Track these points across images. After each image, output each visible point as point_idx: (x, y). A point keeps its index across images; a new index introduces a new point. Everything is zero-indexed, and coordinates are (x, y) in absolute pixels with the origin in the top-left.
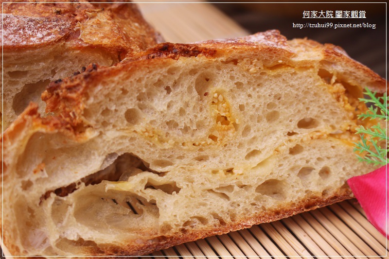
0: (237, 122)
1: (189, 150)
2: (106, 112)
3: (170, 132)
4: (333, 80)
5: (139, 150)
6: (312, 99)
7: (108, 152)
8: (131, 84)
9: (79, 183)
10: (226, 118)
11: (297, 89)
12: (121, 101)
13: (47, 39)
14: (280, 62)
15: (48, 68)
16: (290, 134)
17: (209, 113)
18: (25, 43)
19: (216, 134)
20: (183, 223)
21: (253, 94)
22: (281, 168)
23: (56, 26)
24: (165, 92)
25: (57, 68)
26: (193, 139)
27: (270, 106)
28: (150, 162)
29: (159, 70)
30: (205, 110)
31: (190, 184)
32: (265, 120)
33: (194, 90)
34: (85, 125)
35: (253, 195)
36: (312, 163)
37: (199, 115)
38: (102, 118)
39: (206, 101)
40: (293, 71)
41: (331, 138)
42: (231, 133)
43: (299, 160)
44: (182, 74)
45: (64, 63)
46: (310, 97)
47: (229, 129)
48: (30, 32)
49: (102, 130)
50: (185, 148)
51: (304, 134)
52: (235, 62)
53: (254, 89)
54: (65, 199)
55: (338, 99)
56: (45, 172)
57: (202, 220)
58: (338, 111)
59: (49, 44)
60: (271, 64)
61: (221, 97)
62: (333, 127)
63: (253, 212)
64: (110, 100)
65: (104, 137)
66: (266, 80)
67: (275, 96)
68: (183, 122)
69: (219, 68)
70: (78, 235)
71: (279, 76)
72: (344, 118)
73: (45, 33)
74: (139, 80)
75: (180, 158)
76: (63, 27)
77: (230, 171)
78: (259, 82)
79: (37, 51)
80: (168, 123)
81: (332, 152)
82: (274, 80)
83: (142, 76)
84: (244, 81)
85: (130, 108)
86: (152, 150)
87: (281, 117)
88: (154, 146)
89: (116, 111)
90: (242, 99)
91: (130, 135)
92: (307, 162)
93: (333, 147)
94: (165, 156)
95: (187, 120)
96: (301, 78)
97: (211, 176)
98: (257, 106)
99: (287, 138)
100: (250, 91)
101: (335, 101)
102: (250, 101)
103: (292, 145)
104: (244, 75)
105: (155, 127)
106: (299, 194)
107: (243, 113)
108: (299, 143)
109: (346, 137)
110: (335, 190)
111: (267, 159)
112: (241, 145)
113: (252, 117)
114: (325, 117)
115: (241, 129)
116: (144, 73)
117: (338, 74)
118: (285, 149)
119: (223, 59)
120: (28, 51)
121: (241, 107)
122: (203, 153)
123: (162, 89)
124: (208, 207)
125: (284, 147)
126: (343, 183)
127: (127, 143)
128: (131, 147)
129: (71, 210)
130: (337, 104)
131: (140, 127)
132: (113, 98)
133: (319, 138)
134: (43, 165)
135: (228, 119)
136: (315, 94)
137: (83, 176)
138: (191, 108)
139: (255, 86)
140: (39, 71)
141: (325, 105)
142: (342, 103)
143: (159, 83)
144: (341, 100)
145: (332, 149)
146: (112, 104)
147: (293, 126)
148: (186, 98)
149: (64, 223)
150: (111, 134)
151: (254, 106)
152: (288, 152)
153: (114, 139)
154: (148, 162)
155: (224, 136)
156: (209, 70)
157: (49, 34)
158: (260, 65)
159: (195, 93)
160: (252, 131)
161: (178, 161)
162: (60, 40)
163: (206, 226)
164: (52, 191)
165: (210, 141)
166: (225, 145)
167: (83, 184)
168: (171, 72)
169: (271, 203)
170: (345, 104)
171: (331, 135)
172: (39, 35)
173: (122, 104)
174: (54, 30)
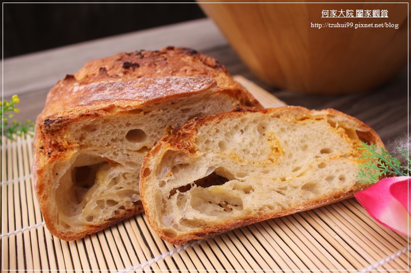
0: (284, 150)
1: (257, 167)
2: (207, 142)
3: (245, 156)
4: (337, 125)
5: (228, 165)
6: (326, 137)
7: (209, 166)
8: (221, 127)
9: (193, 185)
10: (277, 149)
11: (317, 131)
12: (216, 136)
13: (203, 87)
14: (304, 115)
15: (202, 105)
16: (316, 157)
17: (267, 146)
18: (192, 91)
19: (272, 157)
20: (258, 209)
21: (291, 135)
22: (314, 176)
23: (205, 80)
24: (241, 133)
25: (206, 105)
26: (259, 160)
27: (302, 141)
28: (235, 174)
29: (236, 119)
30: (264, 144)
31: (260, 187)
32: (301, 150)
33: (257, 131)
34: (196, 150)
35: (300, 192)
36: (333, 173)
37: (261, 147)
38: (205, 145)
39: (264, 139)
40: (313, 121)
41: (342, 158)
42: (281, 157)
43: (325, 172)
44: (249, 122)
45: (209, 101)
46: (325, 136)
47: (279, 155)
48: (192, 85)
49: (205, 153)
50: (255, 165)
51: (325, 156)
52: (278, 117)
53: (292, 132)
54: (185, 193)
55: (342, 136)
56: (172, 176)
57: (270, 208)
58: (343, 143)
59: (204, 90)
60: (299, 117)
61: (273, 137)
62: (342, 152)
63: (302, 201)
64: (210, 135)
65: (207, 157)
66: (298, 127)
67: (305, 136)
68: (252, 150)
69: (269, 120)
70: (193, 217)
71: (305, 124)
72: (348, 147)
73: (201, 84)
74: (225, 125)
75: (253, 171)
76: (209, 81)
77: (284, 180)
78: (294, 128)
79: (198, 95)
80: (244, 150)
81: (344, 166)
82: (302, 127)
83: (226, 121)
84: (285, 127)
85: (221, 140)
86: (235, 165)
87: (310, 148)
88: (236, 163)
89: (213, 141)
90: (285, 137)
91: (222, 156)
92: (330, 172)
93: (344, 163)
94: (243, 170)
95: (255, 149)
96: (318, 125)
97: (272, 181)
98: (295, 141)
99: (315, 159)
100: (289, 132)
101: (340, 137)
102: (290, 138)
103: (319, 163)
104: (284, 124)
105: (236, 152)
106: (329, 190)
107: (287, 145)
108: (323, 162)
109: (351, 157)
110: (351, 187)
111: (306, 171)
112: (288, 164)
113: (293, 148)
114: (336, 147)
115: (287, 155)
116: (228, 120)
117: (339, 122)
118: (315, 165)
119: (272, 114)
120: (193, 96)
121: (286, 142)
122: (266, 169)
123: (239, 131)
124: (273, 199)
125: (315, 164)
126: (355, 183)
127: (220, 161)
128: (223, 164)
129: (189, 201)
130: (341, 139)
131: (228, 152)
132: (212, 134)
133: (335, 158)
134: (172, 173)
135: (279, 149)
136: (328, 134)
137: (196, 180)
138: (256, 142)
139: (292, 130)
140: (197, 108)
141: (335, 140)
142: (345, 139)
143: (236, 127)
144: (344, 137)
145: (344, 165)
146: (211, 137)
147: (318, 152)
148: (253, 136)
149: (184, 210)
150: (210, 155)
151: (293, 141)
152: (318, 167)
153: (213, 158)
154: (234, 174)
155: (277, 159)
156: (264, 121)
157: (203, 85)
158: (293, 118)
159: (258, 133)
160: (294, 156)
161: (251, 173)
162: (209, 88)
163: (273, 211)
164: (176, 189)
165: (269, 161)
166: (279, 164)
167: (195, 185)
168: (243, 121)
169: (312, 196)
170: (346, 139)
171: (341, 156)
172: (198, 86)
173: (216, 138)
174: (205, 82)
